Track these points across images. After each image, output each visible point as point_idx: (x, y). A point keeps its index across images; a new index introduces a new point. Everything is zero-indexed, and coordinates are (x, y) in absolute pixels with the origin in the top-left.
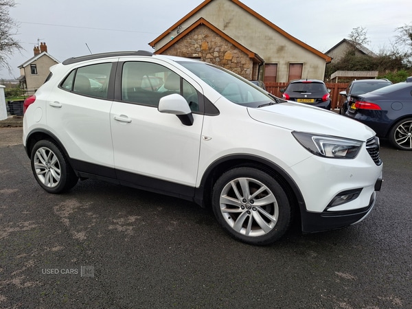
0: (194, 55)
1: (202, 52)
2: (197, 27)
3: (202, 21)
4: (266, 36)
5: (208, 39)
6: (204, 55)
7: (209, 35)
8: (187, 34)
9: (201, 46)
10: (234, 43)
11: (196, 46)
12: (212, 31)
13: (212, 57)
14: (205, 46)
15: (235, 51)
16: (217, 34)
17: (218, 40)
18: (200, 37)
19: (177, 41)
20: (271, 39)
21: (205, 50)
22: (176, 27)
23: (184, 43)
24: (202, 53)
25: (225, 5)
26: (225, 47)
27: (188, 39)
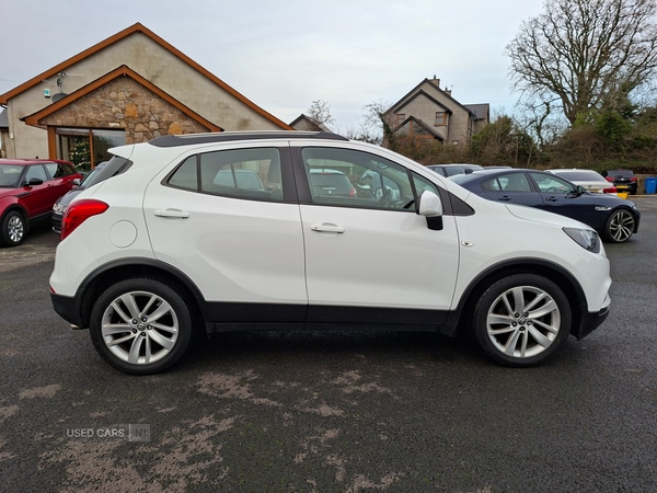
0: (112, 125)
1: (126, 119)
2: (115, 80)
3: (125, 71)
4: (219, 104)
5: (136, 101)
6: (131, 125)
7: (139, 94)
8: (97, 90)
9: (124, 111)
10: (185, 110)
11: (114, 109)
12: (144, 87)
13: (146, 129)
14: (131, 110)
15: (188, 123)
16: (153, 93)
17: (155, 103)
18: (122, 95)
19: (77, 100)
20: (227, 107)
21: (133, 118)
22: (56, 74)
23: (92, 102)
24: (127, 122)
25: (147, 49)
26: (168, 115)
27: (98, 97)
